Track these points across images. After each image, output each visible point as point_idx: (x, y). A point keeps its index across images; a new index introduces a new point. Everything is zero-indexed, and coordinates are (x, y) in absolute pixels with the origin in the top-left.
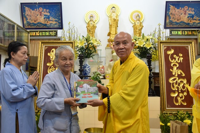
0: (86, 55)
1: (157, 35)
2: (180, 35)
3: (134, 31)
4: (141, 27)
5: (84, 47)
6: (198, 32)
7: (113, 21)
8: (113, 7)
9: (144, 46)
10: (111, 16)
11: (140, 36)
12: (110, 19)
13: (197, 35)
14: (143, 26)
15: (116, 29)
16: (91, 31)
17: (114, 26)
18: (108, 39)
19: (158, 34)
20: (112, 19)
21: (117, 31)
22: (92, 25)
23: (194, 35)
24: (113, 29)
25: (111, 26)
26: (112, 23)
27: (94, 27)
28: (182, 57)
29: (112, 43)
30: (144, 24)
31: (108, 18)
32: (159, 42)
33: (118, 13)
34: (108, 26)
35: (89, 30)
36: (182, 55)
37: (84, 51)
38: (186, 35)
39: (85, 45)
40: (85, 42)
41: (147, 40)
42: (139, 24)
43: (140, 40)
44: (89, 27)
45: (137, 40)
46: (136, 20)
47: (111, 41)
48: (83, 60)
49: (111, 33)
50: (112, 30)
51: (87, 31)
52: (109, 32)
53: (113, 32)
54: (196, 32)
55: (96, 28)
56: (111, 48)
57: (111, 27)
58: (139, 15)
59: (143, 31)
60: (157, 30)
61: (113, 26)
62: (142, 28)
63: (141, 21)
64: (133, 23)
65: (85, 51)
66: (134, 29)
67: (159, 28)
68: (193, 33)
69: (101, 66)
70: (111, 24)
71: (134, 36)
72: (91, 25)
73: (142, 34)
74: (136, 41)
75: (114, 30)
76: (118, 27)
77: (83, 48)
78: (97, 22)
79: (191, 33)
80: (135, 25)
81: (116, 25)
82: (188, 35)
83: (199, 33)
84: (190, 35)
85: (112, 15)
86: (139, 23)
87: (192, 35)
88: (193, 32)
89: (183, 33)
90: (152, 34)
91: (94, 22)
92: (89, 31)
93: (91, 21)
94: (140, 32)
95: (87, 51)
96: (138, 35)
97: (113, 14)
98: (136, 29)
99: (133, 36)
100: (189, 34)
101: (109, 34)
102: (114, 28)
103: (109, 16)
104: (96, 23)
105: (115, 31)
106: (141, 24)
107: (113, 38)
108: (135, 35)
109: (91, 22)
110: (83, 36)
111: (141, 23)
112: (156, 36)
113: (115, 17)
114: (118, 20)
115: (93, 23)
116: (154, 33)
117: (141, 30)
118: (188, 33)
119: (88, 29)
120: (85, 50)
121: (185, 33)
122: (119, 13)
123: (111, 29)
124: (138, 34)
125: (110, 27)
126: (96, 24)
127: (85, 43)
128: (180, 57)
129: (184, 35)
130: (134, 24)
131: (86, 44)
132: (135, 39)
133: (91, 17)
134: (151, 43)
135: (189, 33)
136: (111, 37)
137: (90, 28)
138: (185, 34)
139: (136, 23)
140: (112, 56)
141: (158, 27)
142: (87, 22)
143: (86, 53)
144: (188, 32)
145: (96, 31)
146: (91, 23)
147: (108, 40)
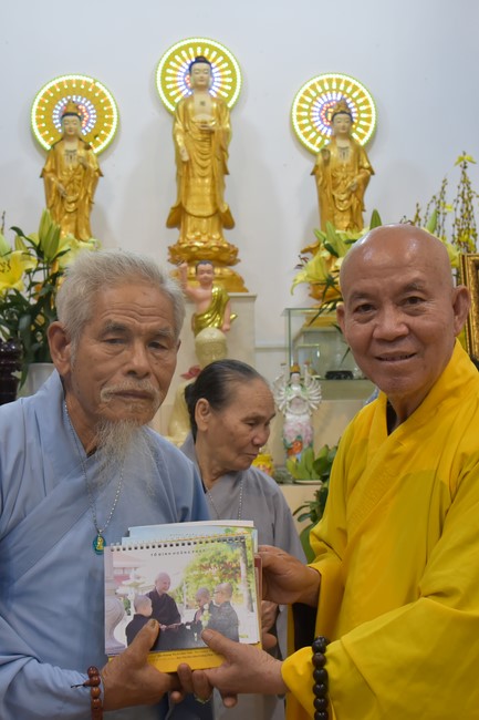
0: (36, 346)
1: (450, 221)
3: (320, 200)
4: (361, 176)
5: (25, 295)
7: (199, 137)
8: (200, 59)
10: (185, 108)
11: (355, 224)
12: (179, 125)
14: (370, 169)
15: (217, 186)
16: (71, 198)
17: (203, 168)
18: (173, 243)
19: (459, 216)
20: (196, 130)
21: (226, 200)
22: (75, 164)
24: (201, 185)
25: (184, 168)
26: (195, 154)
27: (89, 176)
29: (193, 270)
30: (376, 160)
31: (172, 119)
32: (469, 262)
33: (225, 95)
34: (172, 168)
35: (58, 192)
37: (25, 321)
39: (33, 284)
40: (32, 266)
42: (347, 161)
44: (54, 171)
45: (341, 248)
46: (334, 137)
47: (185, 256)
48: (17, 374)
49: (190, 209)
50: (194, 190)
51: (48, 197)
52: (174, 203)
53: (199, 205)
55: (96, 180)
57: (188, 177)
58: (346, 105)
59: (371, 199)
60: (452, 193)
61: (198, 171)
62: (366, 181)
63: (362, 143)
64: (317, 150)
65: (32, 321)
66: (322, 188)
67: (465, 181)
70: (186, 158)
71: (324, 228)
72: (71, 165)
73: (367, 216)
74: (335, 254)
75: (208, 190)
76: (226, 173)
77: (17, 300)
78: (103, 145)
80: (327, 162)
81: (217, 164)
85: (190, 106)
86: (351, 151)
90: (422, 215)
91: (88, 148)
92: (56, 198)
93: (66, 137)
94: (354, 201)
95: (40, 319)
96: (346, 224)
97: (199, 97)
98: (335, 187)
99: (318, 227)
101: (178, 217)
102: (207, 181)
103: (173, 109)
104: (96, 150)
105: (208, 199)
106: (363, 155)
107: (198, 238)
108: (329, 224)
109: (70, 146)
110: (14, 229)
111: (360, 152)
112: (450, 230)
113: (208, 118)
114: (227, 134)
115: (82, 152)
116: (433, 207)
117: (358, 190)
119: (48, 184)
120: (34, 311)
122: (231, 93)
123: (187, 187)
124: (347, 217)
125: (179, 177)
126: (99, 155)
127: (28, 272)
130: (320, 158)
131: (40, 277)
132: (328, 248)
133: (66, 114)
136: (191, 236)
137: (66, 179)
139: (334, 153)
140: (194, 348)
141: (459, 176)
142: (48, 147)
143: (39, 328)
145: (97, 198)
146: (71, 153)
147: (172, 251)
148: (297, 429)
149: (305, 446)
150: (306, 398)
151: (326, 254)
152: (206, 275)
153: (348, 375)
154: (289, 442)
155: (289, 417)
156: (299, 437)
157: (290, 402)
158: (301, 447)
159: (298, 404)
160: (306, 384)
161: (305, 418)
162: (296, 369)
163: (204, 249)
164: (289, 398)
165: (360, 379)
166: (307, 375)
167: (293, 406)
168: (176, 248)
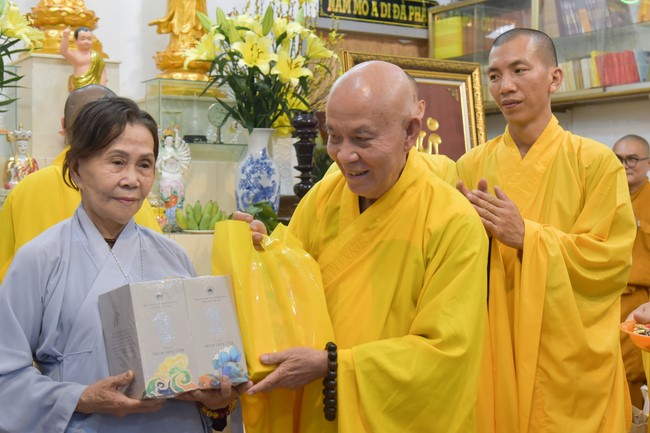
2: (362, 17)
6: (432, 10)
9: (274, 71)
13: (427, 24)
23: (413, 22)
28: (438, 132)
32: (350, 58)
36: (436, 126)
38: (386, 19)
41: (281, 39)
43: (251, 38)
47: (53, 19)
54: (424, 9)
56: (67, 60)
68: (411, 14)
69: (21, 162)
79: (404, 13)
82: (392, 20)
83: (434, 15)
84: (398, 21)
87: (407, 22)
88: (411, 7)
89: (375, 9)
100: (395, 17)
107: (64, 3)
118: (392, 14)
121: (379, 12)
128: (429, 133)
129: (374, 18)
134: (301, 59)
135: (395, 11)
138: (383, 16)
144: (392, 8)
148: (174, 185)
149: (179, 200)
150: (178, 158)
151: (222, 37)
152: (86, 41)
153: (203, 139)
154: (166, 196)
155: (164, 174)
156: (175, 192)
157: (165, 162)
158: (176, 200)
159: (171, 164)
160: (176, 146)
161: (178, 176)
162: (169, 132)
163: (74, 14)
164: (165, 158)
165: (215, 143)
166: (178, 139)
167: (168, 165)
168: (43, 10)
